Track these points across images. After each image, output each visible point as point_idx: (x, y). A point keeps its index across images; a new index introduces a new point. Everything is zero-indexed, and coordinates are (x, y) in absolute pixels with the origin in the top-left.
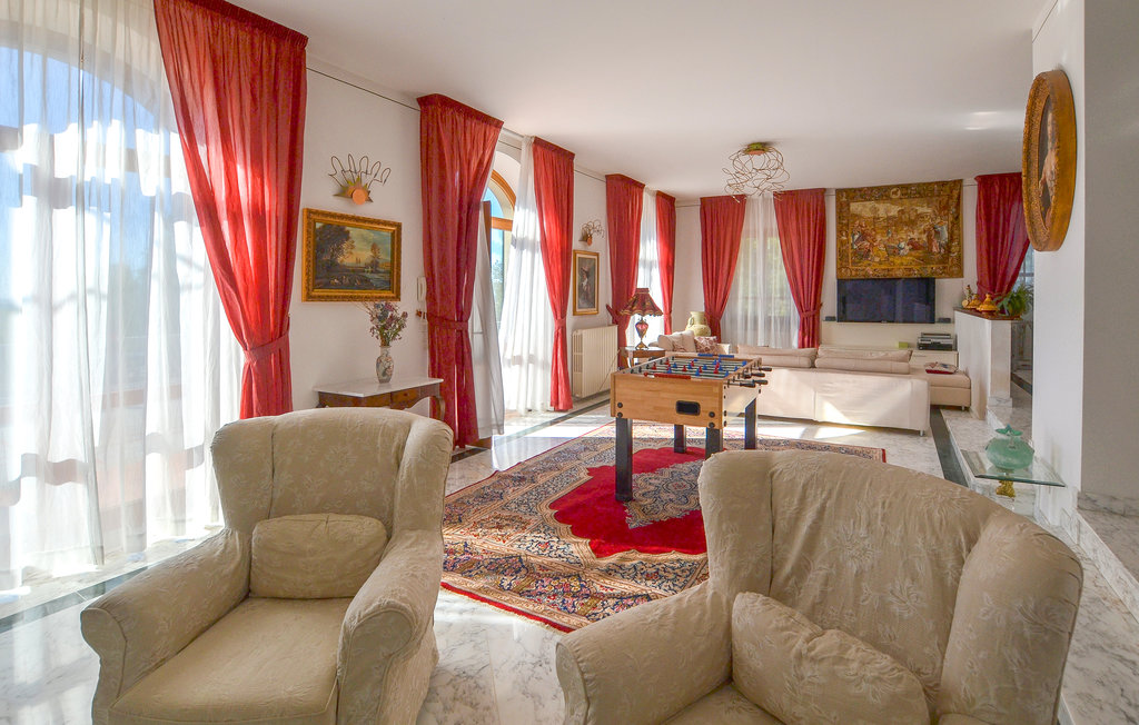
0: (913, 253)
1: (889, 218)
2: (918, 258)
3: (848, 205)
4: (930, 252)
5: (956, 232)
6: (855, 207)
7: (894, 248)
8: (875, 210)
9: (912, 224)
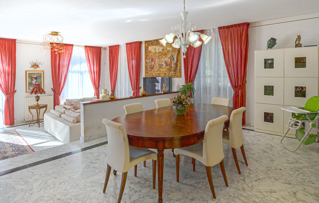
0: (166, 67)
1: (159, 52)
2: (168, 69)
3: (148, 48)
4: (171, 67)
5: (179, 58)
6: (150, 48)
7: (160, 65)
8: (155, 49)
9: (166, 54)
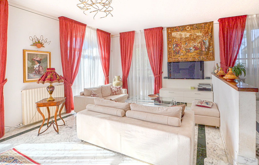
0: (195, 51)
1: (186, 38)
2: (197, 53)
3: (171, 33)
4: (202, 51)
5: (211, 42)
6: (174, 34)
7: (188, 49)
8: (181, 35)
9: (194, 40)
